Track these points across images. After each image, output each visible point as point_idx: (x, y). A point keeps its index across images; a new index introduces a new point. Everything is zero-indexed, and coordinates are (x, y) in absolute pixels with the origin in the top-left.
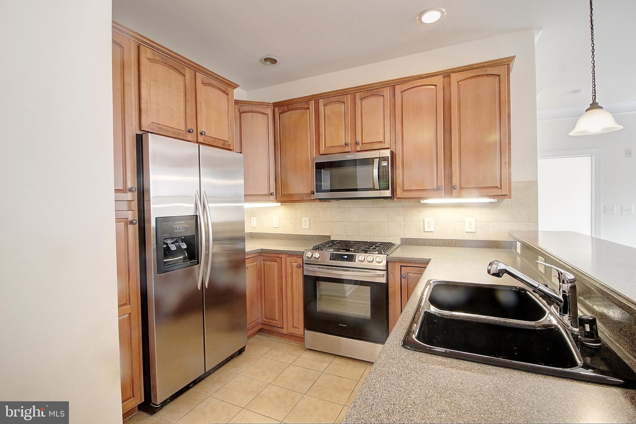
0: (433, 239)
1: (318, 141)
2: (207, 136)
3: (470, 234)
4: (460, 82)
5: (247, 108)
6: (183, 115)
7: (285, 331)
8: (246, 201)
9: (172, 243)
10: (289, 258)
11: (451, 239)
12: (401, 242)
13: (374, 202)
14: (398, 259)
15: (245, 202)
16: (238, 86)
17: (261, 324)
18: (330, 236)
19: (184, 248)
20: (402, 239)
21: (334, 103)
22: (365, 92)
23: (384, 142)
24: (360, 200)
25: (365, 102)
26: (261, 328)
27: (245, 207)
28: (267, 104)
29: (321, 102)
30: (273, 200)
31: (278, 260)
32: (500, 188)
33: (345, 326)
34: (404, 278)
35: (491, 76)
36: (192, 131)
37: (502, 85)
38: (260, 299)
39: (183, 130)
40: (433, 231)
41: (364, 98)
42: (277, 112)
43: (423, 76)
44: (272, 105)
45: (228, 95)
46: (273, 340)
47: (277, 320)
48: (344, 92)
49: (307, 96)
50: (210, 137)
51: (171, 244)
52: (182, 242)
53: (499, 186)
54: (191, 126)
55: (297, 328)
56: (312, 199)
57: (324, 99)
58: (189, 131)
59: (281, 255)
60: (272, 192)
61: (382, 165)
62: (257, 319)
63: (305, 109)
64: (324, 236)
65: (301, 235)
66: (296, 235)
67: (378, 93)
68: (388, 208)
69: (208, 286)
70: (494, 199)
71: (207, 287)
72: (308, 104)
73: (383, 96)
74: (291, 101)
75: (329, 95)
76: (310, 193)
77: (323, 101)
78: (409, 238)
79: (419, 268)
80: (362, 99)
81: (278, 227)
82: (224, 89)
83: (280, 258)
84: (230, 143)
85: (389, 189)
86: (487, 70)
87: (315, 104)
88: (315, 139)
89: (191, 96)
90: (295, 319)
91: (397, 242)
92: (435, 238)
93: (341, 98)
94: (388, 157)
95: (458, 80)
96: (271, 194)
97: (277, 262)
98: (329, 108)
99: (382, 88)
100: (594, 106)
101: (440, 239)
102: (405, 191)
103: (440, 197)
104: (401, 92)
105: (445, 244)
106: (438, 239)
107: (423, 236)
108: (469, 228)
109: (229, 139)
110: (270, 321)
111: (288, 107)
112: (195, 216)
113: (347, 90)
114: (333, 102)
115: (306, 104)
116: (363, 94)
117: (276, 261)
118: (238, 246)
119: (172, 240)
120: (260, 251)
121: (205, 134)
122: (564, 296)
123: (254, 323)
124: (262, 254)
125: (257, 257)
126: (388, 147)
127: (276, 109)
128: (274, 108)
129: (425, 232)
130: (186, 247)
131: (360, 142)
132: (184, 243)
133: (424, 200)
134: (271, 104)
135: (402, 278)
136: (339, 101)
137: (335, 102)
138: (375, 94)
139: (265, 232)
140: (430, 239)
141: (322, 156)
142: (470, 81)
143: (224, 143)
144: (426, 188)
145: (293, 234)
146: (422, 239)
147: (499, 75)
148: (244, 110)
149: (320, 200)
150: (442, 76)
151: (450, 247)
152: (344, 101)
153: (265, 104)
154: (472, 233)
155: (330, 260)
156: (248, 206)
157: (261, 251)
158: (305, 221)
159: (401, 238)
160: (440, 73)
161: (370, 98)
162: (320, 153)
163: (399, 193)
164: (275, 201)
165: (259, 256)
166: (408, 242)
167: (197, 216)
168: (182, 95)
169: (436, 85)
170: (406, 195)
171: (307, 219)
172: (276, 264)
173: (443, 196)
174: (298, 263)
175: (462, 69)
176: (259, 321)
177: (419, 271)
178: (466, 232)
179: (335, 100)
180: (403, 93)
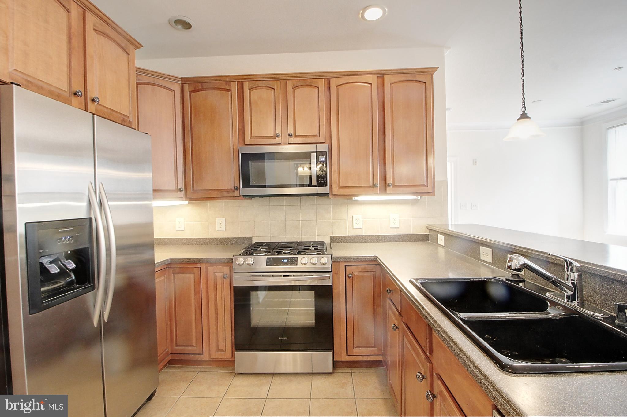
0: (361, 236)
1: (242, 129)
2: (100, 105)
3: (394, 229)
4: (393, 84)
5: (145, 79)
6: (65, 69)
7: (205, 357)
8: (154, 198)
9: (51, 262)
10: (211, 267)
11: (378, 235)
12: (331, 240)
13: (301, 199)
14: (343, 259)
15: (153, 200)
16: (142, 46)
17: (171, 354)
18: (252, 238)
19: (71, 268)
20: (332, 237)
21: (261, 88)
22: (298, 80)
23: (318, 135)
24: (286, 197)
25: (297, 91)
26: (170, 359)
27: (153, 205)
28: (173, 78)
29: (246, 85)
30: (181, 198)
31: (196, 271)
32: (426, 185)
33: (286, 338)
34: (350, 277)
35: (419, 82)
36: (80, 94)
37: (428, 92)
38: (169, 323)
39: (65, 91)
40: (362, 228)
41: (297, 87)
42: (188, 90)
43: (358, 73)
44: (180, 80)
45: (128, 54)
46: (189, 372)
47: (195, 345)
48: (274, 78)
49: (228, 76)
50: (105, 107)
51: (49, 263)
52: (67, 260)
53: (425, 183)
54: (77, 87)
55: (222, 351)
56: (235, 196)
57: (250, 82)
58: (75, 94)
59: (199, 265)
60: (180, 187)
61: (319, 160)
62: (166, 349)
63: (225, 91)
64: (245, 238)
65: (215, 238)
66: (208, 238)
67: (312, 83)
68: (317, 205)
69: (108, 320)
70: (417, 197)
71: (106, 321)
72: (229, 85)
73: (318, 88)
74: (206, 79)
75: (256, 78)
76: (233, 189)
77: (249, 84)
78: (338, 236)
79: (364, 266)
80: (294, 88)
81: (183, 230)
82: (123, 45)
83: (198, 268)
84: (131, 119)
85: (326, 185)
86: (415, 76)
87: (237, 86)
88: (238, 127)
89: (77, 43)
90: (220, 340)
91: (327, 240)
92: (363, 235)
93: (271, 84)
94: (326, 152)
95: (392, 82)
96: (180, 190)
97: (194, 273)
98: (256, 93)
99: (317, 80)
100: (524, 116)
101: (368, 236)
102: (341, 187)
103: (376, 194)
104: (337, 86)
105: (373, 240)
106: (366, 235)
107: (352, 233)
108: (395, 223)
109: (130, 114)
110: (183, 348)
111: (202, 86)
112: (89, 219)
113: (278, 76)
114: (261, 86)
115: (226, 84)
116: (296, 83)
117: (192, 272)
118: (146, 256)
119: (50, 257)
120: (169, 262)
121: (99, 102)
122: (573, 284)
123: (162, 354)
124: (172, 266)
125: (165, 270)
126: (323, 142)
127: (186, 86)
128: (182, 84)
129: (353, 229)
130: (74, 266)
131: (293, 134)
132: (70, 260)
133: (355, 198)
134: (178, 79)
135: (347, 278)
136: (268, 87)
137: (262, 86)
138: (309, 84)
139: (164, 237)
140: (359, 236)
141: (246, 147)
142: (401, 84)
143: (123, 118)
144: (363, 185)
145: (205, 238)
146: (351, 236)
147: (425, 83)
148: (141, 80)
149: (245, 197)
150: (377, 75)
151: (377, 242)
152: (274, 88)
153: (170, 77)
154: (396, 228)
155: (267, 265)
156: (156, 203)
157: (171, 261)
158: (221, 222)
159: (330, 236)
160: (374, 72)
161: (303, 87)
162: (245, 144)
163: (335, 190)
164: (184, 199)
165: (167, 268)
166: (338, 240)
167: (91, 219)
168: (65, 38)
169: (371, 84)
170: (342, 192)
171: (223, 220)
172: (192, 276)
173: (379, 193)
174: (223, 272)
175: (393, 71)
176: (168, 351)
177: (363, 269)
178: (391, 228)
179: (263, 85)
180: (338, 87)
